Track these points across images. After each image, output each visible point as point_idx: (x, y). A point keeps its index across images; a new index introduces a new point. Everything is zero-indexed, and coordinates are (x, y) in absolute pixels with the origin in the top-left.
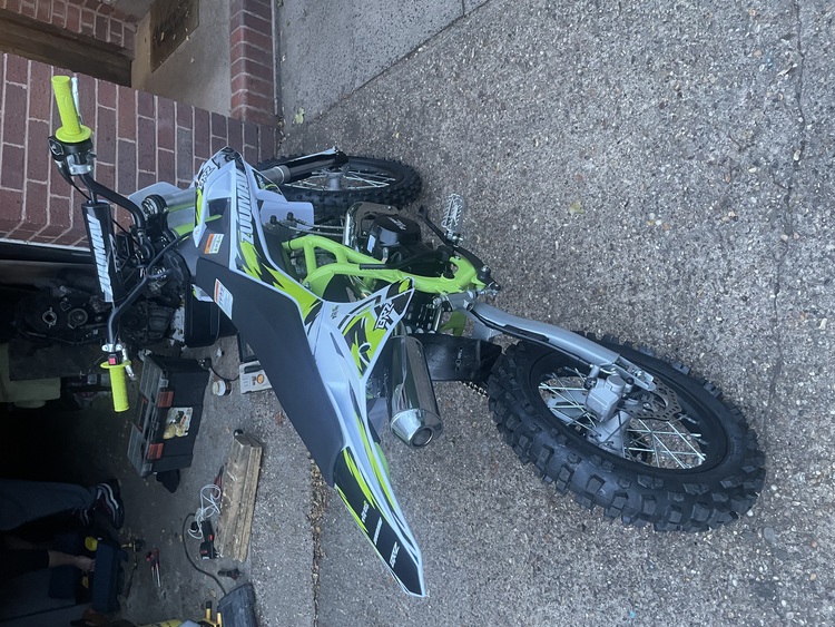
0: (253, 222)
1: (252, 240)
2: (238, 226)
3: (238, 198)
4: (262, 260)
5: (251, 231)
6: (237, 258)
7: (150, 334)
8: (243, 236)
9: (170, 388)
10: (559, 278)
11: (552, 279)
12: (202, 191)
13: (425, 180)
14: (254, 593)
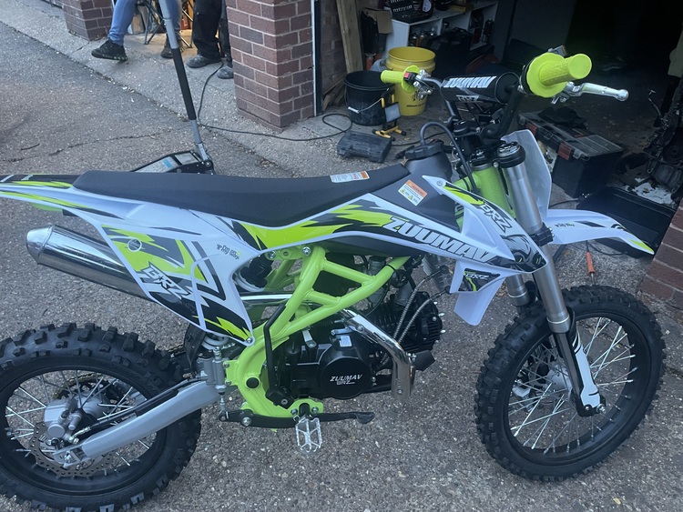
0: (413, 239)
1: (390, 227)
2: (415, 223)
3: (452, 239)
4: (357, 225)
5: (402, 232)
6: (374, 204)
7: (655, 164)
8: (399, 222)
9: (572, 159)
10: (283, 501)
11: (290, 496)
12: (477, 206)
13: (525, 484)
14: (375, 162)
